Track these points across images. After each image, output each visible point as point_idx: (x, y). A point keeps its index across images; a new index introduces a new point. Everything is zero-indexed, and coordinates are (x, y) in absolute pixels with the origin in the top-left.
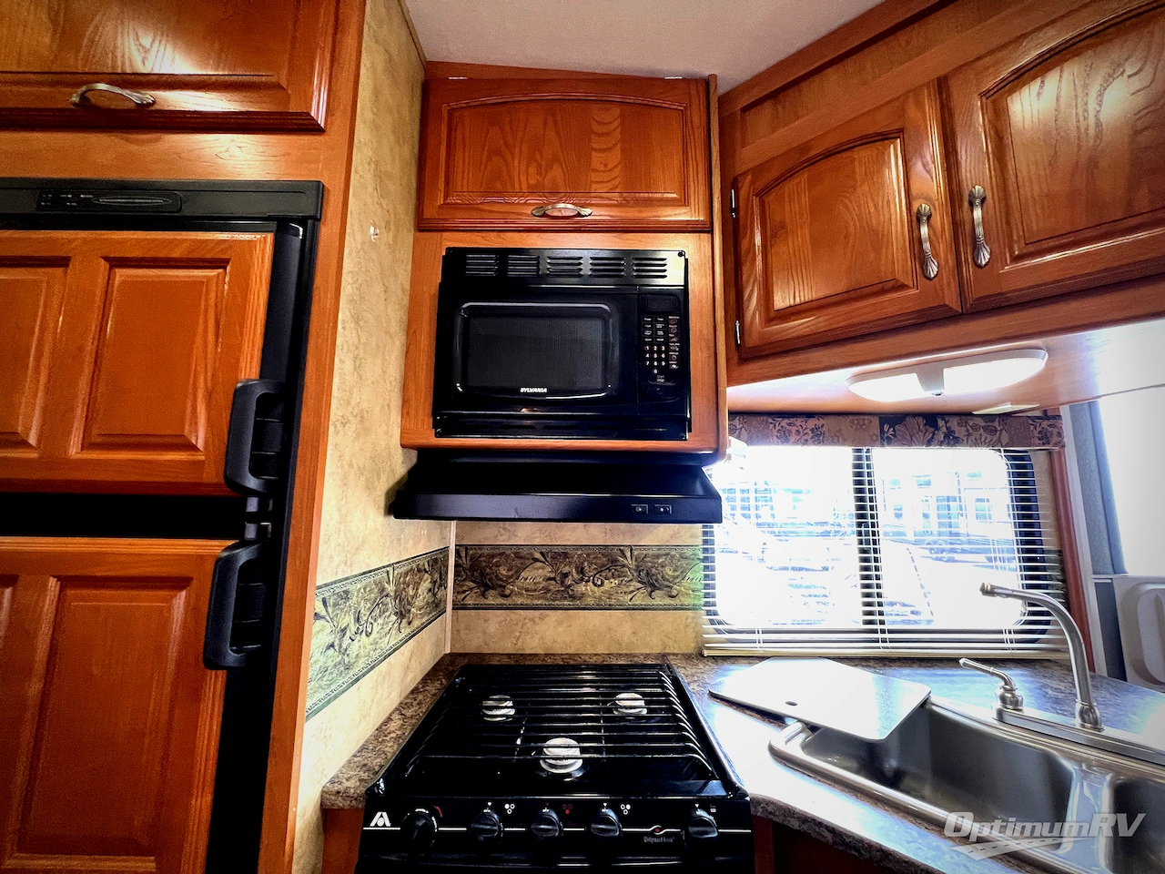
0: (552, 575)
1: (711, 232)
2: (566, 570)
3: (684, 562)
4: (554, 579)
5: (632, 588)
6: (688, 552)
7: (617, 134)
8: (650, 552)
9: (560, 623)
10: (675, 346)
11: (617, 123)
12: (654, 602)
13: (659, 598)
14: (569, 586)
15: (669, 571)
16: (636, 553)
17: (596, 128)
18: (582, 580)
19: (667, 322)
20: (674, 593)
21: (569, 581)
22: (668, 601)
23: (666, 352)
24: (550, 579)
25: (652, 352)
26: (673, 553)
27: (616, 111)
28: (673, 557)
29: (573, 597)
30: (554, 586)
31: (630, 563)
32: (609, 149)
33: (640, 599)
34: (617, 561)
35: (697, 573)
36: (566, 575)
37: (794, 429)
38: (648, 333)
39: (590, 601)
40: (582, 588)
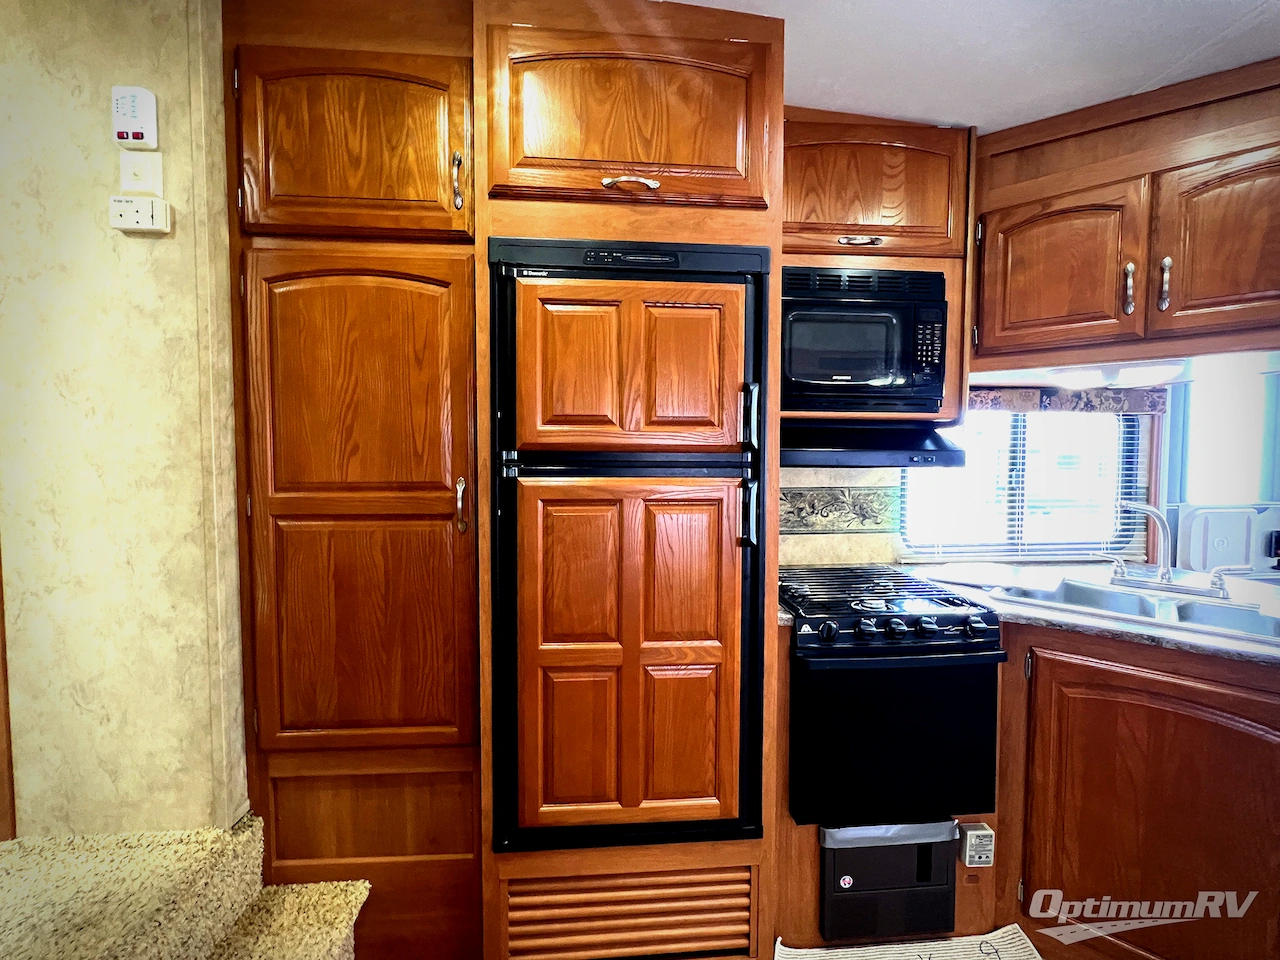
0: (792, 510)
1: (964, 258)
2: (802, 506)
3: (886, 499)
4: (792, 512)
5: (849, 518)
6: (890, 492)
7: (902, 177)
8: (863, 492)
9: (797, 544)
10: (937, 346)
11: (902, 168)
12: (864, 528)
13: (869, 524)
14: (804, 517)
15: (876, 506)
16: (852, 493)
17: (887, 170)
18: (813, 512)
19: (933, 329)
20: (879, 521)
21: (803, 514)
22: (875, 527)
23: (932, 351)
24: (790, 512)
25: (922, 351)
26: (879, 492)
27: (901, 157)
28: (879, 495)
29: (806, 525)
30: (792, 518)
31: (849, 500)
32: (896, 190)
33: (854, 526)
34: (838, 499)
35: (895, 506)
36: (801, 509)
37: (979, 399)
38: (920, 337)
39: (818, 528)
40: (812, 519)
